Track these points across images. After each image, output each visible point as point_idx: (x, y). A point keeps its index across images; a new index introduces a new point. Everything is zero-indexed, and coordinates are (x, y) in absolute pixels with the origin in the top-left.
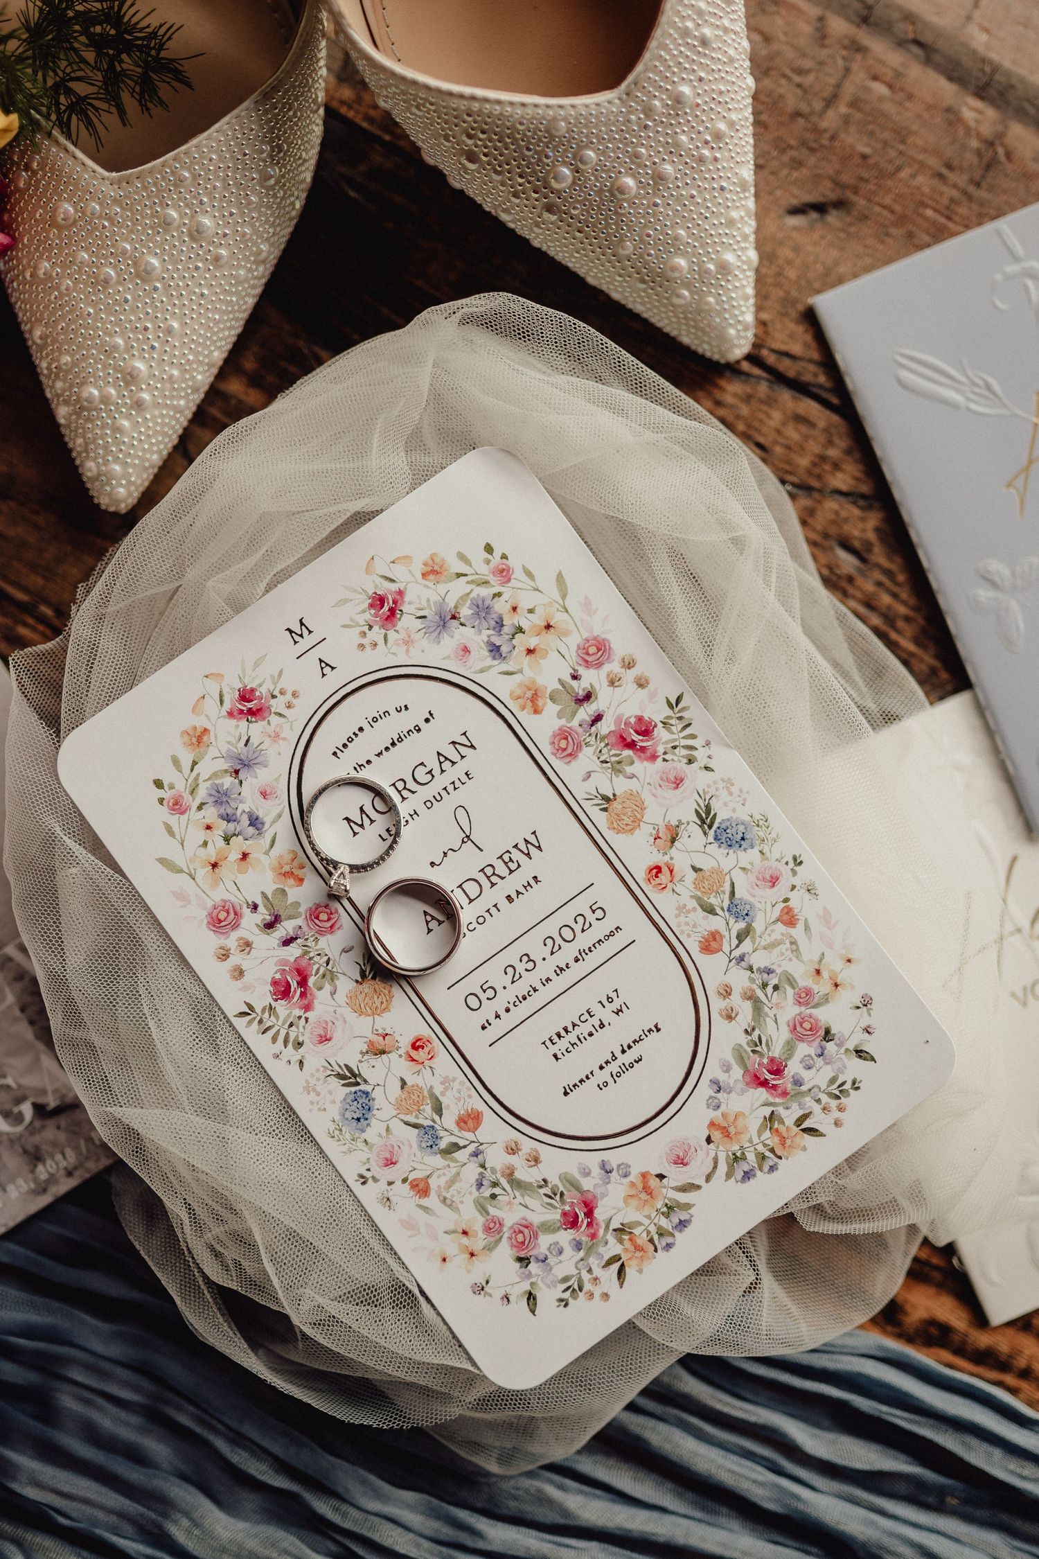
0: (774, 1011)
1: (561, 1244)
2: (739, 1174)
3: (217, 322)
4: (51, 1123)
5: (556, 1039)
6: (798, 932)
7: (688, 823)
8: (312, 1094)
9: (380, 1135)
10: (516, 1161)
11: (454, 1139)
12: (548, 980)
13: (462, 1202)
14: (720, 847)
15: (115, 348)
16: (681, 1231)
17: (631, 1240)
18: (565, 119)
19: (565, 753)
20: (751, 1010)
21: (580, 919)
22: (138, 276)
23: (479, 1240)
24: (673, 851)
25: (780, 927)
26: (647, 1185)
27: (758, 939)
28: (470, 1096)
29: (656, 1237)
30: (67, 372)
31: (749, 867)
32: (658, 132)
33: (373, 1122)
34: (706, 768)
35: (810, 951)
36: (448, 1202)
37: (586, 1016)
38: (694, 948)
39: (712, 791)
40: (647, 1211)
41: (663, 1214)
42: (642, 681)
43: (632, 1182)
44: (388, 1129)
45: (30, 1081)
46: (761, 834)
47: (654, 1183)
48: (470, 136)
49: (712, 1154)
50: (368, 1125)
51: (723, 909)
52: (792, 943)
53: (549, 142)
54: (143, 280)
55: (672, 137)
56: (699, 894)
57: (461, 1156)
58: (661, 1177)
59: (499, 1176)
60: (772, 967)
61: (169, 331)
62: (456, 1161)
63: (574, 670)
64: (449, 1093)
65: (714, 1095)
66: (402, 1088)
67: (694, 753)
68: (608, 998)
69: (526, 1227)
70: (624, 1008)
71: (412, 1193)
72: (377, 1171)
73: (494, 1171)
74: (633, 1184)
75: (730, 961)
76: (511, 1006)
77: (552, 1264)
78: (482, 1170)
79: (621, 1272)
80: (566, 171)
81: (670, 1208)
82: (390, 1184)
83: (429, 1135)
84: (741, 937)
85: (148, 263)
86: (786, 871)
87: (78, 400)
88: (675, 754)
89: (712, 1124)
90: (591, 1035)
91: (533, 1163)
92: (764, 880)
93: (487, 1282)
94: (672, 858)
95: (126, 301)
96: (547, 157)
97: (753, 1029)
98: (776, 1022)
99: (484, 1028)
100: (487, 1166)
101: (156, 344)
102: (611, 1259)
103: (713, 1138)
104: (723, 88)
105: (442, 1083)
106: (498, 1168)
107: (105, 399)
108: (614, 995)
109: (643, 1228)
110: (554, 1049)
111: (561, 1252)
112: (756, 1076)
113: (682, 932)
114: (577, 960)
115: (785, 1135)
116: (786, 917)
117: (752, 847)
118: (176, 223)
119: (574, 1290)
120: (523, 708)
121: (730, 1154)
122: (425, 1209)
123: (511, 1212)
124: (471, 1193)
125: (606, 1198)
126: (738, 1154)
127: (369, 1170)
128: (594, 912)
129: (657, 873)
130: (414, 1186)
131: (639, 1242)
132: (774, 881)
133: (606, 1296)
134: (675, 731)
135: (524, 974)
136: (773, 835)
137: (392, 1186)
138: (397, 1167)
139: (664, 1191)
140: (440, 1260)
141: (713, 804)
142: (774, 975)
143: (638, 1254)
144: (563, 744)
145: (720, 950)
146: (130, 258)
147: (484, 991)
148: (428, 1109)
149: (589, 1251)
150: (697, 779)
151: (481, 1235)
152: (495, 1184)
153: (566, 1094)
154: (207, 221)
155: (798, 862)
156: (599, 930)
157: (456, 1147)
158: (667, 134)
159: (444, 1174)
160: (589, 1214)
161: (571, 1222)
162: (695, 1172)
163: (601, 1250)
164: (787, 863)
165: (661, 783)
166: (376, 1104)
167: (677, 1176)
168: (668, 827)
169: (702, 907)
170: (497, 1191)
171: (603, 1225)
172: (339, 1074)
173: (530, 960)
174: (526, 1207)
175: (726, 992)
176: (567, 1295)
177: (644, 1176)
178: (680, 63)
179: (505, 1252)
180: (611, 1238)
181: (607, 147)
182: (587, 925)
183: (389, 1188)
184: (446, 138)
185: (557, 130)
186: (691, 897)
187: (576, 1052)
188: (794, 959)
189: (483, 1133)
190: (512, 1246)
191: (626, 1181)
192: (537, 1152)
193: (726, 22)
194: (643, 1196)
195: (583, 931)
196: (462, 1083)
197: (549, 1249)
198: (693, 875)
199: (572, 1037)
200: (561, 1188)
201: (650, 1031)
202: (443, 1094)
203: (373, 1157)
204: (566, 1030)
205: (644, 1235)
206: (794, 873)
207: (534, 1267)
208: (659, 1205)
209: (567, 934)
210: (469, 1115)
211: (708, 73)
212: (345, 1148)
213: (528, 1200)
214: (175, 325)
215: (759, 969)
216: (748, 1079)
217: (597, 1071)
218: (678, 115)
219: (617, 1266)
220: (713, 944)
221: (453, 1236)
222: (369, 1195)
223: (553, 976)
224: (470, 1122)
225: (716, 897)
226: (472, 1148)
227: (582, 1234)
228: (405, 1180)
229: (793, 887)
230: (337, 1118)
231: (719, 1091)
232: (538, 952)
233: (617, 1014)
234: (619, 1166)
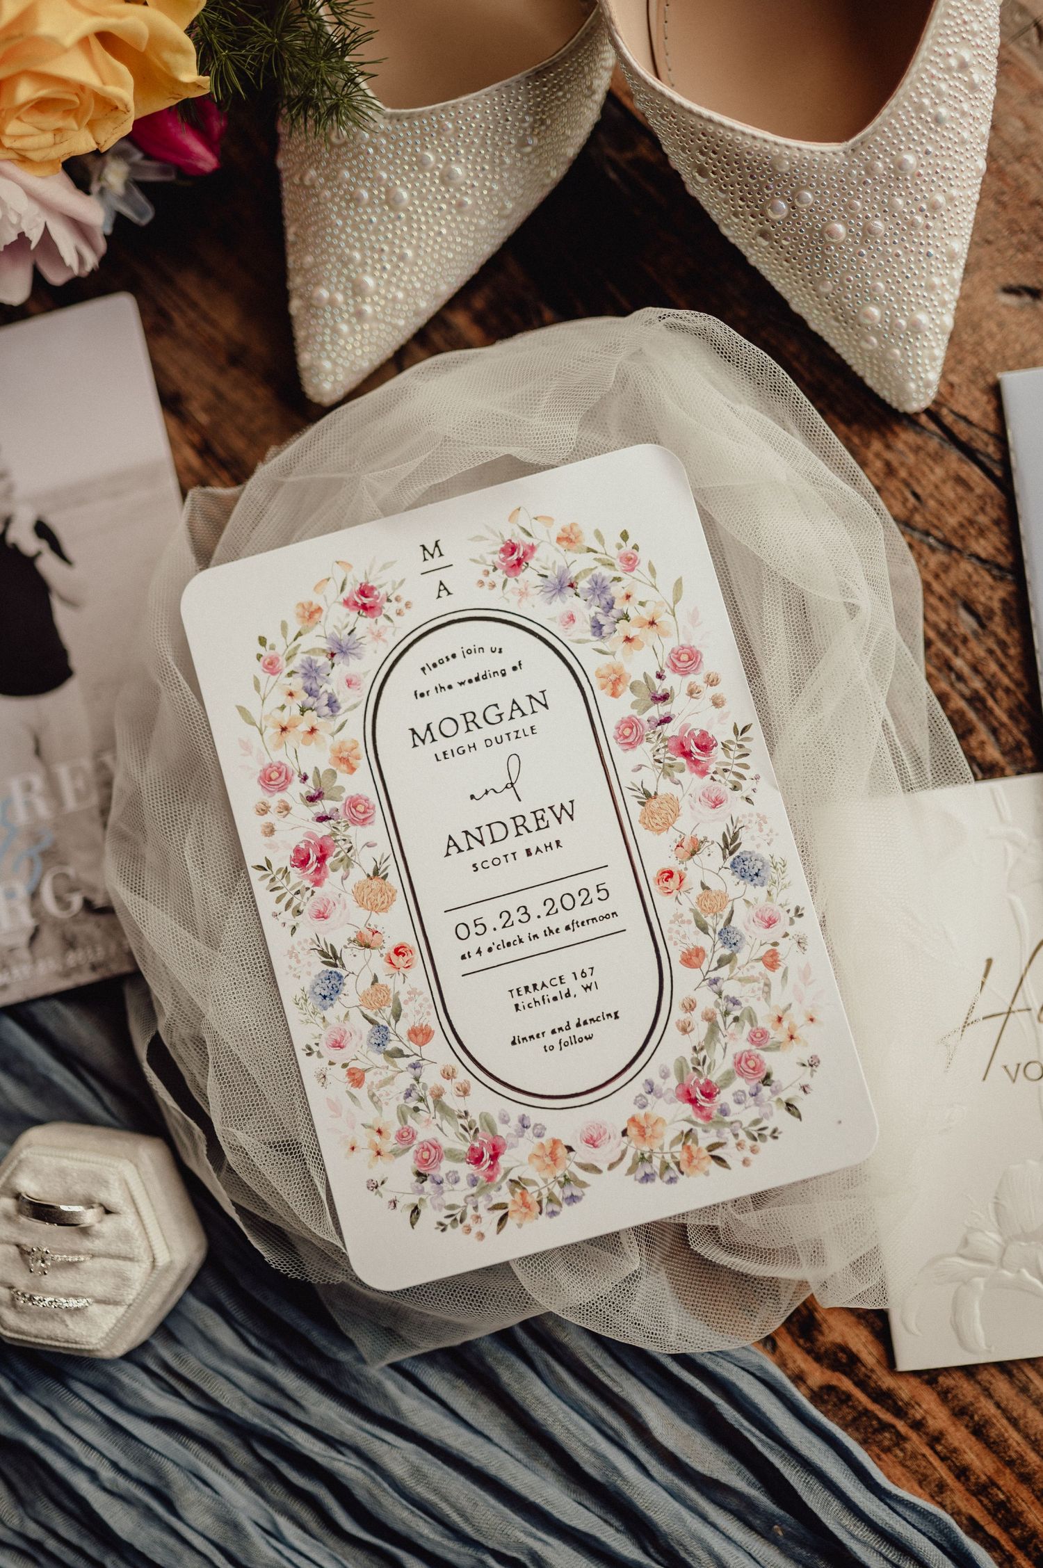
0: (726, 1040)
1: (459, 1174)
2: (640, 1174)
3: (448, 260)
4: (93, 919)
5: (523, 991)
6: (775, 977)
7: (713, 843)
8: (294, 960)
9: (338, 1018)
10: (448, 1086)
11: (401, 1046)
12: (535, 936)
13: (387, 1104)
14: (733, 874)
15: (351, 260)
16: (569, 1204)
17: (522, 1194)
18: (789, 159)
19: (626, 741)
20: (706, 1031)
21: (584, 893)
22: (387, 202)
23: (389, 1144)
24: (690, 863)
25: (760, 966)
26: (555, 1152)
27: (736, 970)
28: (428, 1013)
29: (545, 1201)
30: (308, 271)
31: (752, 901)
32: (876, 190)
33: (337, 1004)
34: (747, 799)
35: (780, 997)
36: (375, 1099)
37: (558, 981)
38: (676, 957)
39: (745, 822)
40: (546, 1174)
41: (559, 1182)
42: (718, 701)
43: (542, 1144)
44: (347, 1015)
45: (87, 877)
46: (775, 876)
47: (561, 1152)
48: (702, 153)
49: (623, 1147)
50: (332, 1005)
51: (715, 931)
52: (766, 985)
53: (772, 176)
54: (391, 208)
55: (889, 199)
56: (699, 910)
57: (402, 1063)
58: (570, 1149)
59: (428, 1093)
60: (740, 1000)
61: (402, 257)
62: (395, 1066)
63: (661, 669)
64: (410, 1004)
65: (644, 1094)
66: (373, 984)
67: (741, 781)
68: (583, 972)
69: (435, 1148)
70: (593, 986)
71: (347, 1079)
72: (323, 1048)
73: (425, 1087)
74: (542, 1146)
75: (704, 980)
76: (494, 948)
77: (445, 1189)
78: (415, 1082)
79: (503, 1220)
80: (783, 205)
81: (567, 1180)
82: (331, 1063)
83: (381, 1034)
84: (722, 962)
85: (397, 193)
86: (785, 918)
87: (310, 298)
88: (724, 777)
89: (633, 1120)
90: (555, 999)
91: (462, 1093)
92: (762, 918)
93: (383, 1183)
94: (686, 869)
95: (371, 221)
96: (767, 188)
97: (702, 1049)
98: (725, 1050)
99: (463, 957)
100: (420, 1080)
101: (388, 266)
102: (498, 1204)
103: (628, 1132)
104: (948, 165)
105: (409, 993)
106: (430, 1085)
107: (332, 302)
108: (588, 972)
109: (537, 1188)
110: (517, 1000)
111: (456, 1181)
112: (688, 1092)
113: (671, 938)
114: (567, 928)
115: (695, 1155)
116: (769, 960)
117: (762, 885)
118: (431, 166)
119: (455, 1219)
120: (603, 687)
121: (639, 1152)
122: (353, 1097)
123: (426, 1129)
124: (397, 1099)
125: (513, 1150)
126: (646, 1156)
127: (317, 1044)
128: (599, 891)
129: (668, 877)
130: (351, 1073)
131: (529, 1199)
132: (770, 923)
133: (481, 1236)
134: (732, 757)
135: (516, 923)
136: (786, 881)
137: (332, 1067)
138: (342, 1051)
139: (568, 1163)
140: (349, 1147)
141: (742, 834)
142: (738, 1007)
143: (524, 1210)
144: (627, 732)
145: (698, 966)
146: (384, 186)
147: (476, 925)
148: (388, 1011)
149: (483, 1190)
150: (735, 806)
151: (393, 1139)
152: (422, 1099)
153: (513, 1043)
154: (459, 171)
155: (799, 913)
156: (597, 909)
157: (399, 1053)
158: (884, 194)
159: (381, 1073)
160: (494, 1157)
161: (477, 1160)
162: (601, 1157)
163: (493, 1193)
164: (788, 911)
165: (702, 798)
166: (345, 990)
167: (584, 1154)
168: (693, 840)
169: (697, 921)
170: (421, 1106)
171: (502, 1172)
172: (322, 951)
173: (526, 913)
174: (441, 1130)
175: (690, 1006)
176: (448, 1221)
177: (555, 1142)
178: (909, 134)
179: (408, 1162)
180: (505, 1186)
181: (825, 193)
182: (588, 901)
183: (329, 1067)
184: (683, 149)
185: (781, 167)
186: (691, 910)
187: (535, 1009)
188: (762, 999)
189: (427, 1051)
190: (416, 1159)
191: (537, 1140)
192: (469, 1085)
193: (966, 107)
194: (548, 1160)
195: (583, 904)
196: (426, 1000)
197: (447, 1175)
198: (700, 891)
199: (538, 995)
200: (478, 1125)
201: (609, 1015)
202: (406, 1002)
203: (325, 1035)
204: (535, 986)
205: (536, 1195)
206: (792, 922)
207: (428, 1185)
208: (559, 1173)
209: (568, 902)
210: (422, 1030)
211: (936, 148)
212: (303, 1018)
213: (445, 1125)
214: (410, 253)
215: (727, 997)
216: (680, 1091)
217: (548, 1033)
218: (898, 179)
219: (501, 1213)
220: (695, 959)
221: (368, 1130)
222: (309, 1067)
223: (541, 934)
224: (420, 1038)
225: (712, 918)
226: (414, 1059)
227: (481, 1172)
228: (345, 1066)
229: (786, 935)
230: (307, 989)
231: (650, 1093)
232: (536, 908)
233: (585, 989)
234: (536, 1125)
